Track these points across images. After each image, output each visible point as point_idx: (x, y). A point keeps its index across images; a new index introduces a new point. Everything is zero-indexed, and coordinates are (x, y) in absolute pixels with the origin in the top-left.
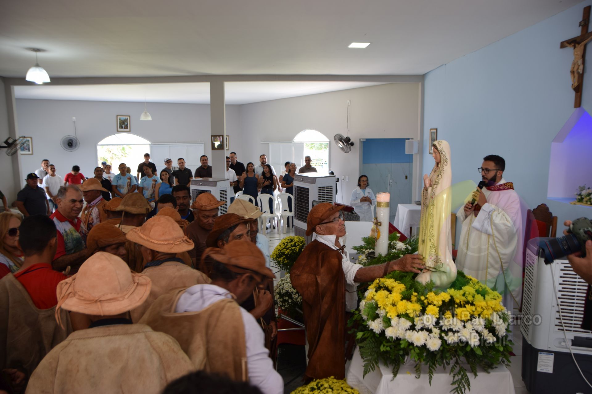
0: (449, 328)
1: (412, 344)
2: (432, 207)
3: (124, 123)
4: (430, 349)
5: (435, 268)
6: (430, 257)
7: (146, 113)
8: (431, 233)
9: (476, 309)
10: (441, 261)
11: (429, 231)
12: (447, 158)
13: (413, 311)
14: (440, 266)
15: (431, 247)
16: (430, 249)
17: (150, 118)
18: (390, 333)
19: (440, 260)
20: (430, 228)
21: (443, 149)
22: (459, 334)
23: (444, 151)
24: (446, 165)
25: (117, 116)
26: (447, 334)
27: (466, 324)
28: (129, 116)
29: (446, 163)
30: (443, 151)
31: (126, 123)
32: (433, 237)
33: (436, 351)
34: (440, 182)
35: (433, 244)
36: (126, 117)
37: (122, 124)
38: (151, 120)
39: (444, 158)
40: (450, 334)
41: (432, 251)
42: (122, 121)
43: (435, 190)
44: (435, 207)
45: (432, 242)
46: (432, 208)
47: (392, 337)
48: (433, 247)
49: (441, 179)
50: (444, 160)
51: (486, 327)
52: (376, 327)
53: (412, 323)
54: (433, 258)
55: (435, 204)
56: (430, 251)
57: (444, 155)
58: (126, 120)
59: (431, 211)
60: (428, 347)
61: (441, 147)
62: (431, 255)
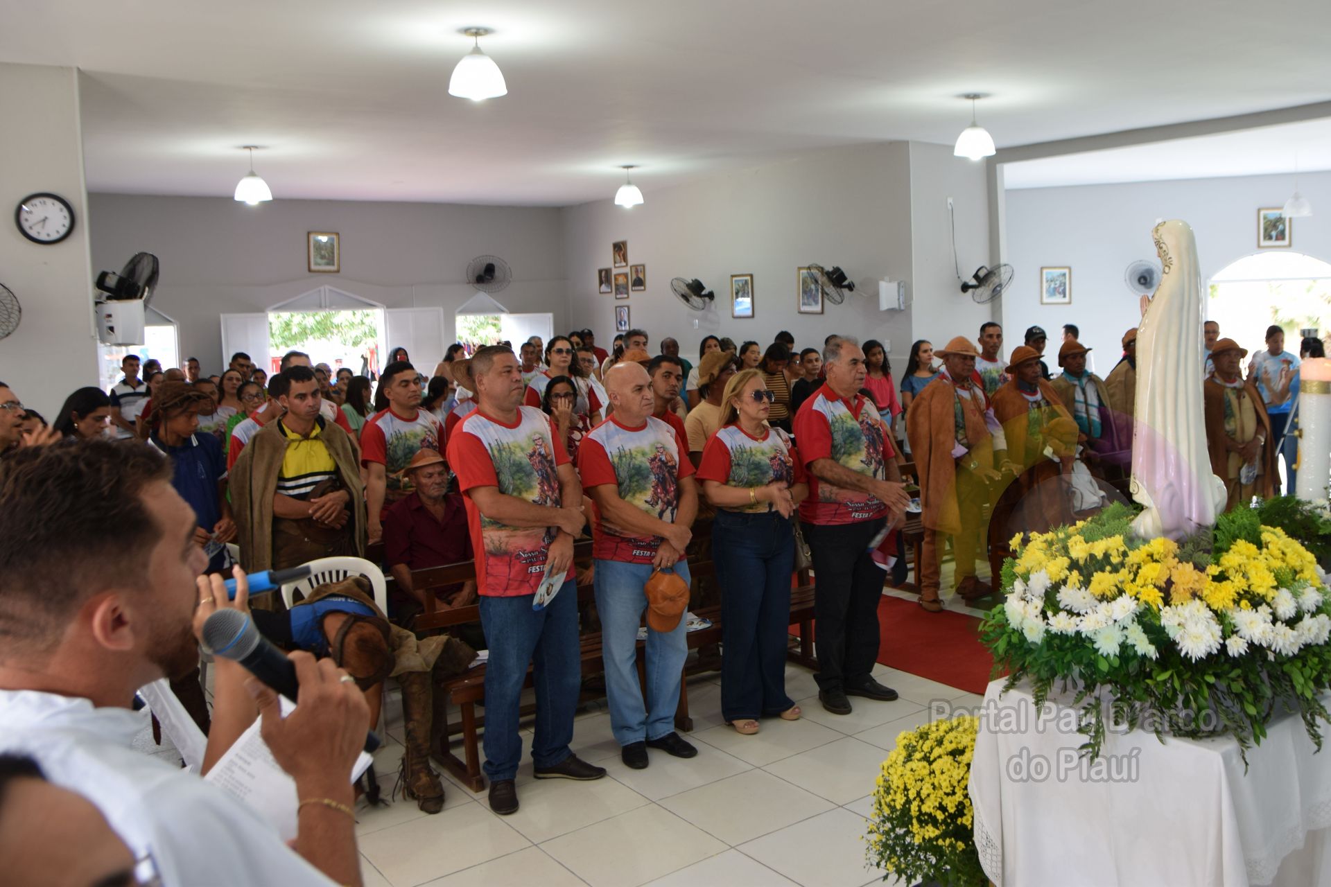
3: (1275, 227)
7: (1297, 199)
17: (1306, 212)
25: (1259, 210)
31: (1281, 227)
36: (1283, 211)
37: (1269, 230)
42: (1271, 221)
58: (1280, 218)
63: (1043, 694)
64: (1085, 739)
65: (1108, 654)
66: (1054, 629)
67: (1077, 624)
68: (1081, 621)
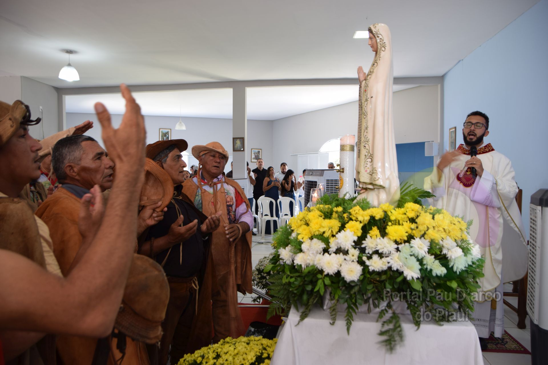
0: (374, 250)
1: (321, 272)
2: (366, 103)
3: (165, 136)
4: (345, 279)
5: (371, 184)
6: (365, 169)
7: (181, 123)
8: (366, 137)
9: (417, 227)
10: (376, 171)
11: (364, 135)
12: (385, 43)
13: (328, 229)
14: (375, 178)
15: (365, 155)
16: (365, 159)
17: (184, 128)
18: (300, 260)
19: (376, 169)
20: (364, 131)
21: (380, 31)
22: (388, 259)
23: (381, 33)
24: (384, 51)
25: (160, 129)
26: (370, 258)
27: (400, 247)
28: (171, 129)
29: (383, 49)
30: (380, 34)
31: (167, 136)
32: (367, 142)
33: (353, 281)
34: (375, 71)
35: (367, 151)
36: (168, 130)
37: (163, 137)
38: (186, 129)
39: (381, 43)
40: (375, 257)
41: (368, 162)
42: (164, 133)
43: (368, 81)
44: (369, 102)
45: (367, 149)
46: (365, 105)
47: (301, 265)
48: (368, 155)
49: (377, 67)
50: (381, 46)
51: (430, 251)
52: (287, 255)
53: (325, 244)
54: (368, 171)
55: (368, 98)
56: (365, 162)
57: (381, 39)
58: (167, 133)
59: (364, 109)
60: (343, 274)
61: (377, 29)
62: (366, 166)
67: (389, 261)
68: (391, 259)
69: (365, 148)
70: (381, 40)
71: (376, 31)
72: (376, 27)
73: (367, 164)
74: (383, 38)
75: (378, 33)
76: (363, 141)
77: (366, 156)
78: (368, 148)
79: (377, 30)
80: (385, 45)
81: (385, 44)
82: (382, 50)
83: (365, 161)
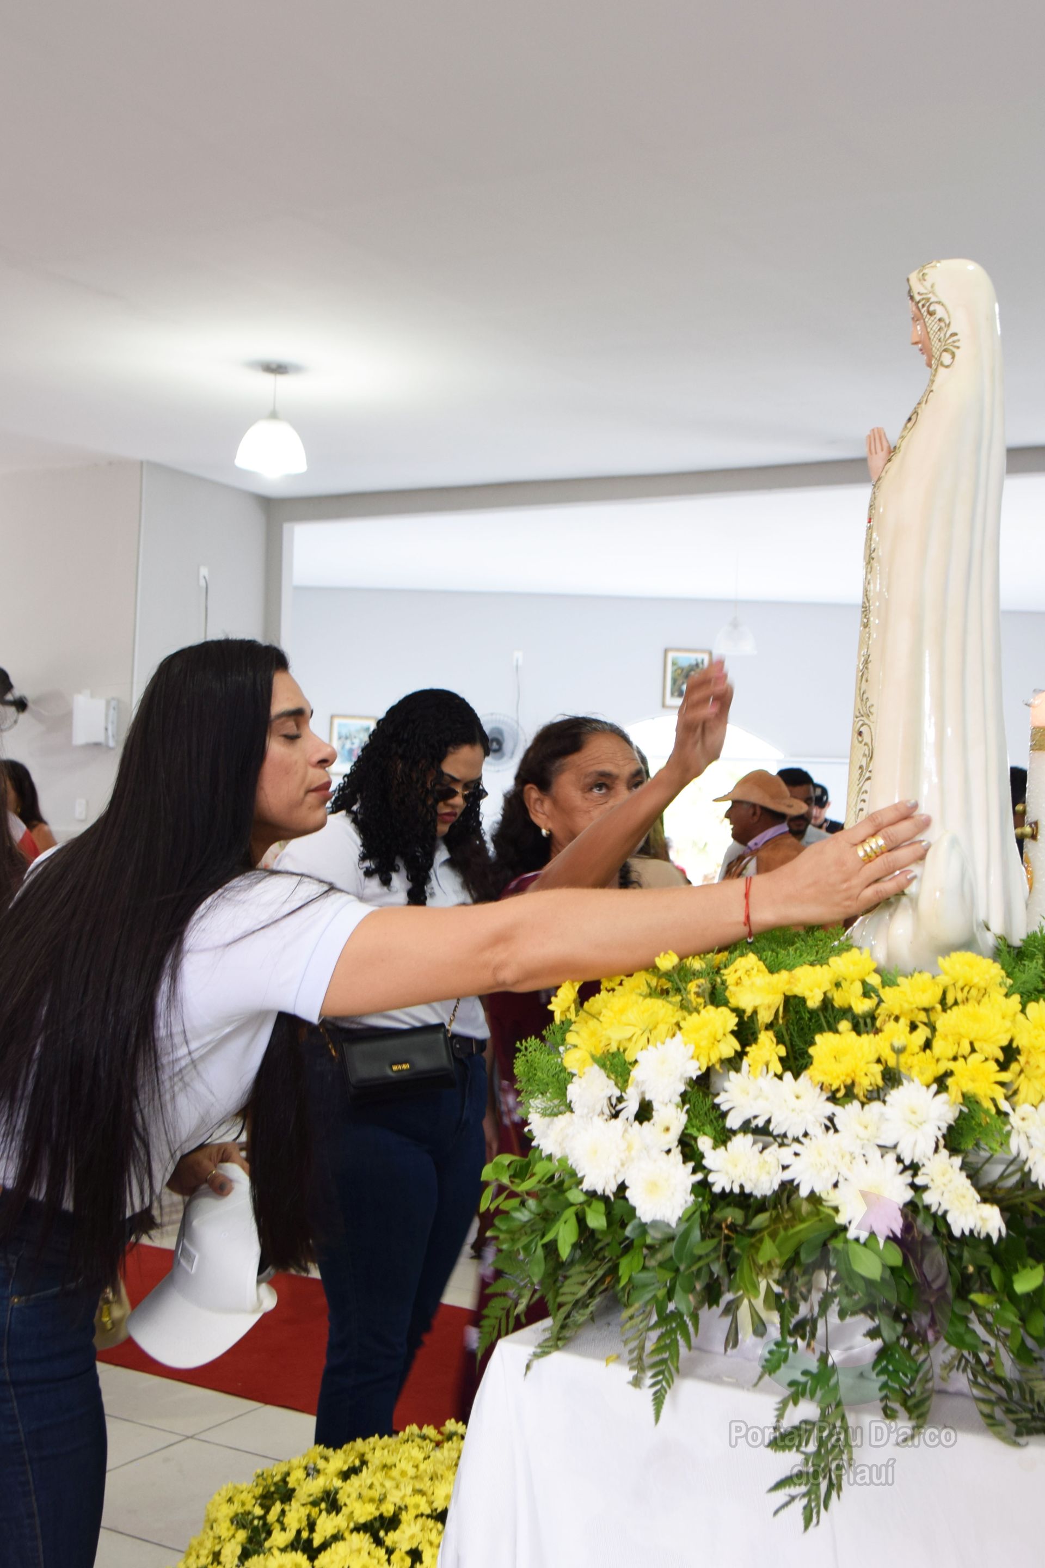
4: (638, 1215)
8: (865, 696)
9: (928, 1046)
11: (860, 689)
12: (954, 334)
15: (861, 768)
16: (859, 780)
20: (862, 677)
21: (940, 293)
23: (943, 300)
24: (947, 367)
26: (725, 1143)
27: (844, 1112)
29: (946, 358)
30: (939, 303)
32: (868, 716)
33: (661, 1224)
35: (867, 753)
39: (942, 335)
40: (741, 1142)
41: (866, 792)
43: (879, 487)
44: (874, 563)
45: (866, 744)
48: (868, 766)
49: (913, 431)
50: (940, 346)
53: (619, 1087)
55: (874, 551)
57: (940, 320)
60: (632, 1196)
61: (928, 284)
63: (666, 1355)
64: (790, 1461)
65: (873, 1234)
66: (719, 1183)
67: (786, 1163)
68: (796, 1154)
69: (860, 739)
70: (942, 324)
71: (923, 291)
72: (926, 277)
73: (864, 801)
74: (949, 318)
75: (932, 300)
76: (858, 714)
77: (862, 772)
78: (869, 741)
79: (929, 288)
80: (954, 342)
81: (955, 338)
82: (942, 365)
83: (860, 789)
